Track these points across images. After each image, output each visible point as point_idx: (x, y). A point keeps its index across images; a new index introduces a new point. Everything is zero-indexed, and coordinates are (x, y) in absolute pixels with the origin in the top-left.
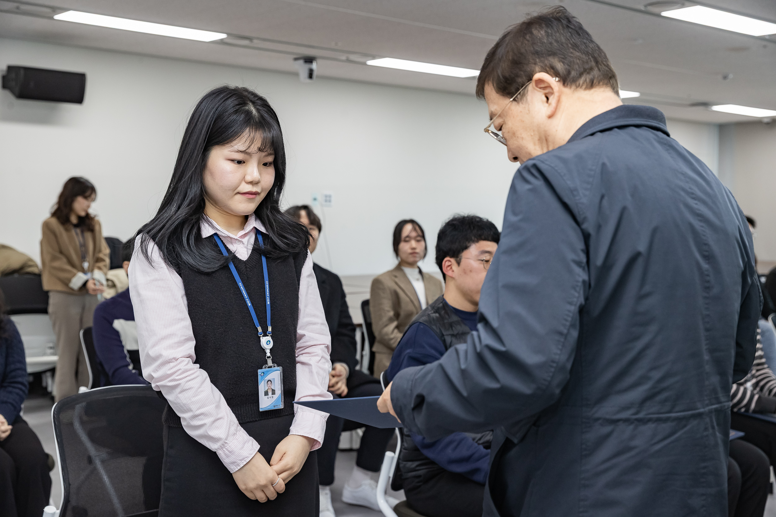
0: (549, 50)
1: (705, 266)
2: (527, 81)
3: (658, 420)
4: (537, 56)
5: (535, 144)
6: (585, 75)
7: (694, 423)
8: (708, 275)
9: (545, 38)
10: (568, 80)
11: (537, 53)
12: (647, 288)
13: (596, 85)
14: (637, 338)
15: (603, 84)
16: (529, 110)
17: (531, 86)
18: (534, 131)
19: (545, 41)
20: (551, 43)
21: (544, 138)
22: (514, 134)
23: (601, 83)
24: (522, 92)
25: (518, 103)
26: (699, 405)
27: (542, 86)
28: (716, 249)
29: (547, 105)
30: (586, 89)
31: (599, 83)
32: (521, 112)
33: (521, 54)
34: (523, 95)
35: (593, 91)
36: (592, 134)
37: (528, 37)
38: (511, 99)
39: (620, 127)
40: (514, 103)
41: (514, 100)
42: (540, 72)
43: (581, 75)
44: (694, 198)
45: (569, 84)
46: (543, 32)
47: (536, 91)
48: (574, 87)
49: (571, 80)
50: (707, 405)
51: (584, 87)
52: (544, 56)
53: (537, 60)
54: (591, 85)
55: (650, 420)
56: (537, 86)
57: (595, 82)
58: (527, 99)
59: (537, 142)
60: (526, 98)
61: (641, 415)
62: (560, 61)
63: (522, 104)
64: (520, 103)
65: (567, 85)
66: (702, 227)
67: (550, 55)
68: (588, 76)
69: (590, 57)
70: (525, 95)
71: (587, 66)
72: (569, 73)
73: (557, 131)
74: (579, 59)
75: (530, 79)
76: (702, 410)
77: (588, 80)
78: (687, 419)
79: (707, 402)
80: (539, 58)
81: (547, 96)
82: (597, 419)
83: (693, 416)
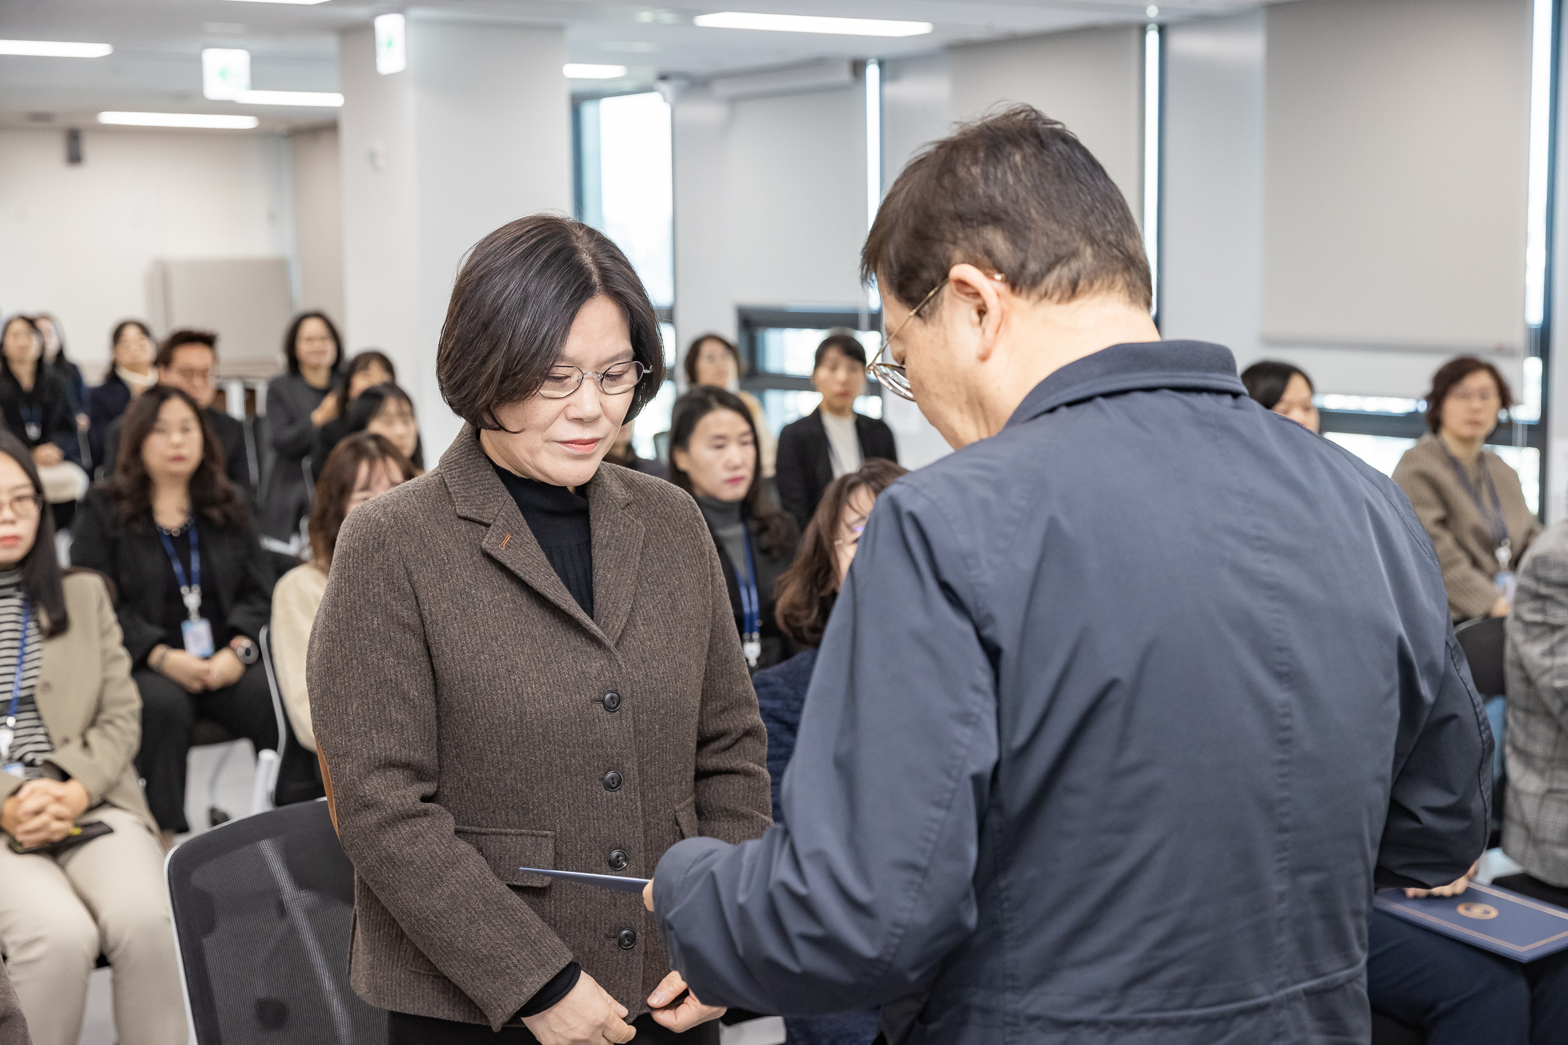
0: (986, 210)
2: (940, 279)
3: (1164, 1023)
4: (959, 223)
5: (961, 411)
6: (1058, 268)
7: (1245, 1025)
8: (1285, 715)
9: (981, 182)
10: (1021, 281)
11: (960, 218)
12: (1132, 755)
13: (1085, 293)
14: (1110, 857)
15: (1099, 290)
16: (946, 340)
17: (948, 290)
18: (956, 384)
19: (981, 191)
20: (991, 199)
21: (977, 403)
22: (921, 383)
23: (1097, 285)
24: (932, 301)
25: (925, 322)
26: (1258, 988)
27: (969, 290)
28: (1308, 658)
29: (979, 330)
30: (1059, 301)
31: (1091, 284)
32: (931, 341)
33: (930, 218)
34: (934, 309)
35: (1075, 304)
36: (1052, 410)
37: (948, 182)
38: (912, 313)
40: (918, 321)
41: (918, 314)
42: (963, 263)
43: (1050, 268)
44: (1262, 549)
45: (1024, 291)
46: (976, 170)
47: (959, 301)
48: (1034, 297)
49: (1029, 282)
50: (1281, 986)
51: (1056, 297)
52: (975, 223)
53: (961, 235)
54: (1073, 290)
55: (1142, 1024)
56: (958, 290)
57: (1082, 283)
58: (941, 317)
59: (964, 407)
60: (940, 314)
61: (1122, 1014)
62: (1005, 239)
63: (933, 325)
64: (929, 326)
65: (1021, 292)
66: (1276, 611)
67: (985, 223)
68: (1066, 270)
69: (1074, 229)
70: (938, 308)
71: (1063, 250)
72: (1023, 266)
73: (999, 389)
74: (1047, 235)
75: (945, 276)
76: (1266, 998)
77: (1065, 282)
78: (1228, 1018)
79: (1282, 979)
80: (964, 228)
81: (982, 312)
82: (1033, 1019)
83: (1244, 1012)
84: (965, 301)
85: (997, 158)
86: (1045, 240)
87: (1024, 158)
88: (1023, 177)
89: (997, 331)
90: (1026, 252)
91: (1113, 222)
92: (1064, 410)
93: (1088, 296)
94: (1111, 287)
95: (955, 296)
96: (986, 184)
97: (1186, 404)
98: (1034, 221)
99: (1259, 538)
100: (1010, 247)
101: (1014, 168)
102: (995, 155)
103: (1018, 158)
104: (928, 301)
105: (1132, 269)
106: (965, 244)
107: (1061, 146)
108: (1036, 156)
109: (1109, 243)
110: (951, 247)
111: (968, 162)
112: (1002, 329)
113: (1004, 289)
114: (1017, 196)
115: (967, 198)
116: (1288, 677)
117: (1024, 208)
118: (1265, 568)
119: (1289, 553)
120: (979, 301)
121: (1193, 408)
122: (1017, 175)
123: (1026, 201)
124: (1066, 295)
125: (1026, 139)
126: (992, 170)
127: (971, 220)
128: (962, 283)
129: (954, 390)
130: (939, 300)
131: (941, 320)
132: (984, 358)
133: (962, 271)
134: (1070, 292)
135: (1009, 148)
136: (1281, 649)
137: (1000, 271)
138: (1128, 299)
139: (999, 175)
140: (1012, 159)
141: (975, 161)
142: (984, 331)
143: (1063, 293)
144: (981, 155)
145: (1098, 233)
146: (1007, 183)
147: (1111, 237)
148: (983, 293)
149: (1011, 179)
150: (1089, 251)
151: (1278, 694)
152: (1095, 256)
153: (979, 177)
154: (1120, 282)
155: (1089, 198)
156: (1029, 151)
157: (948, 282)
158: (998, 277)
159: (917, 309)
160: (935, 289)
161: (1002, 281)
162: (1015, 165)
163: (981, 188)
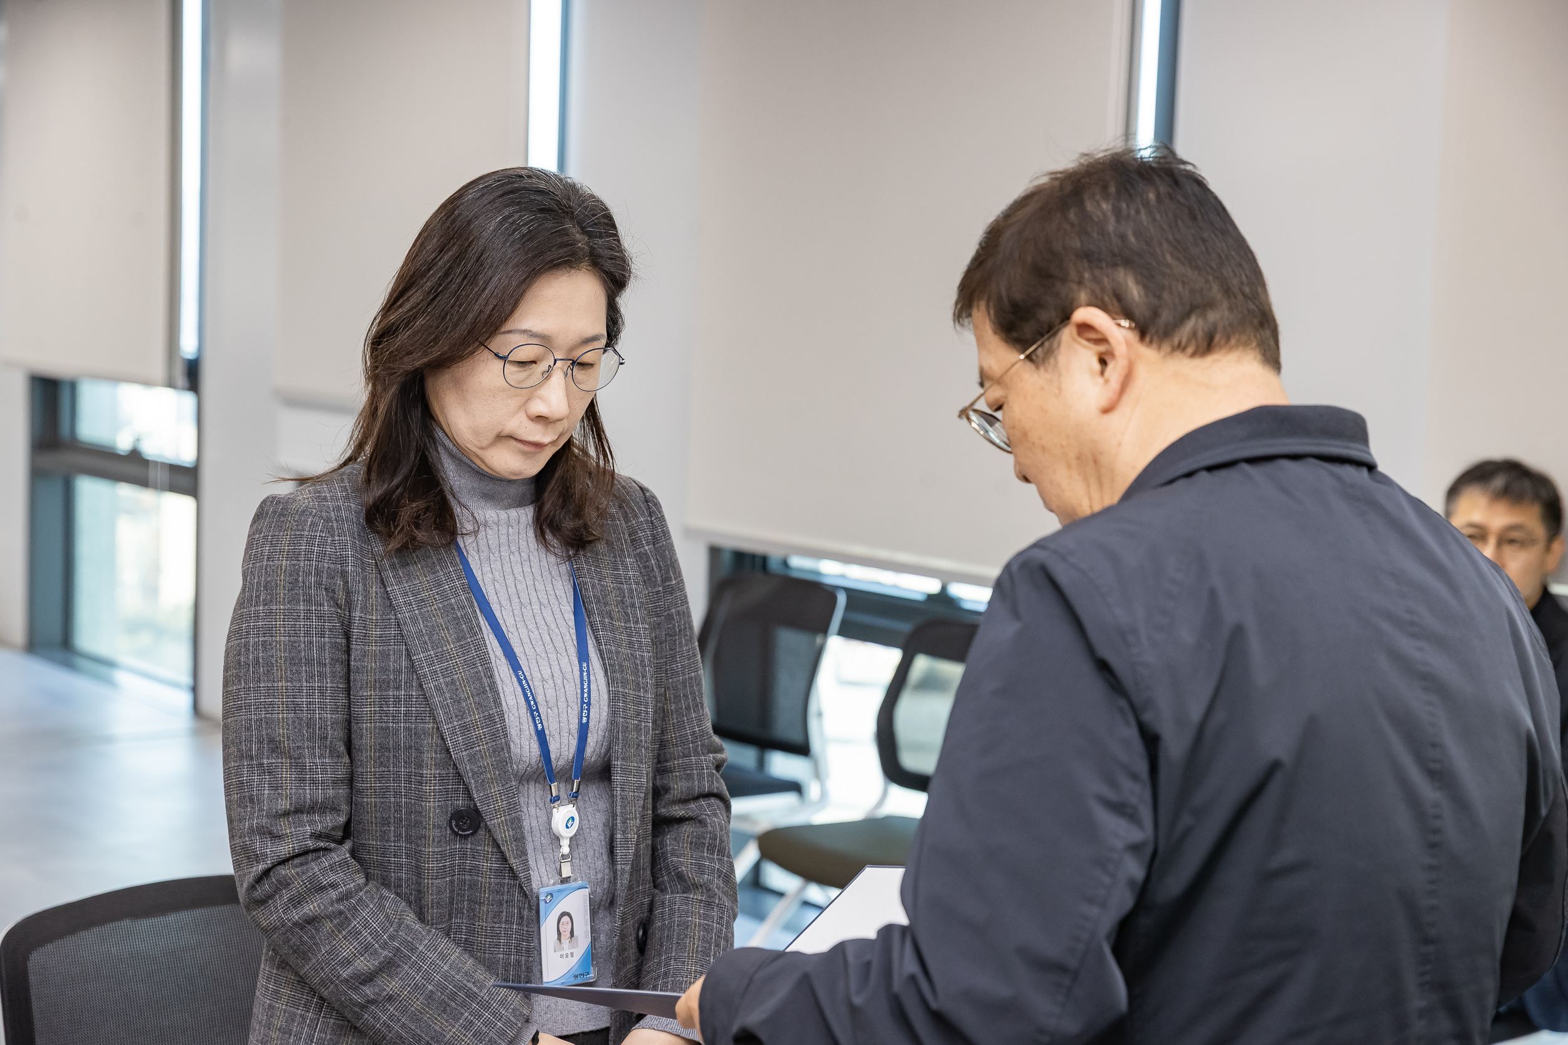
84: (1085, 347)
85: (1130, 195)
86: (1180, 288)
87: (1158, 196)
88: (1158, 217)
89: (1122, 384)
90: (1159, 298)
92: (1204, 474)
93: (1224, 351)
94: (1246, 345)
95: (1075, 340)
96: (1118, 223)
97: (1333, 474)
98: (1169, 266)
99: (1412, 624)
100: (1142, 293)
101: (1147, 206)
102: (1127, 190)
103: (1152, 196)
104: (1042, 345)
105: (1266, 325)
106: (1091, 285)
107: (1196, 188)
108: (1170, 196)
109: (1245, 295)
110: (1075, 287)
111: (1098, 197)
112: (1128, 381)
113: (1133, 337)
114: (1153, 239)
115: (1095, 235)
116: (1441, 775)
117: (1158, 250)
118: (1417, 655)
119: (1440, 642)
120: (1102, 348)
121: (1339, 479)
122: (1151, 214)
123: (1161, 244)
124: (1201, 349)
125: (1160, 177)
126: (1124, 207)
127: (1100, 260)
128: (1085, 328)
129: (1064, 443)
130: (1055, 344)
131: (1056, 365)
132: (1107, 410)
133: (1085, 314)
134: (1205, 344)
135: (1141, 186)
136: (1434, 745)
137: (1128, 315)
138: (1261, 359)
139: (1132, 212)
140: (1145, 196)
141: (1106, 196)
142: (1107, 381)
143: (1197, 347)
144: (1112, 190)
145: (1235, 282)
146: (1140, 221)
147: (1247, 290)
148: (1111, 340)
149: (1143, 216)
150: (1225, 304)
151: (1428, 792)
152: (1231, 309)
153: (1109, 214)
154: (1254, 341)
155: (1224, 245)
156: (1163, 189)
157: (1066, 325)
158: (1125, 323)
159: (1028, 352)
160: (1052, 332)
161: (1130, 328)
162: (1148, 203)
163: (1111, 226)
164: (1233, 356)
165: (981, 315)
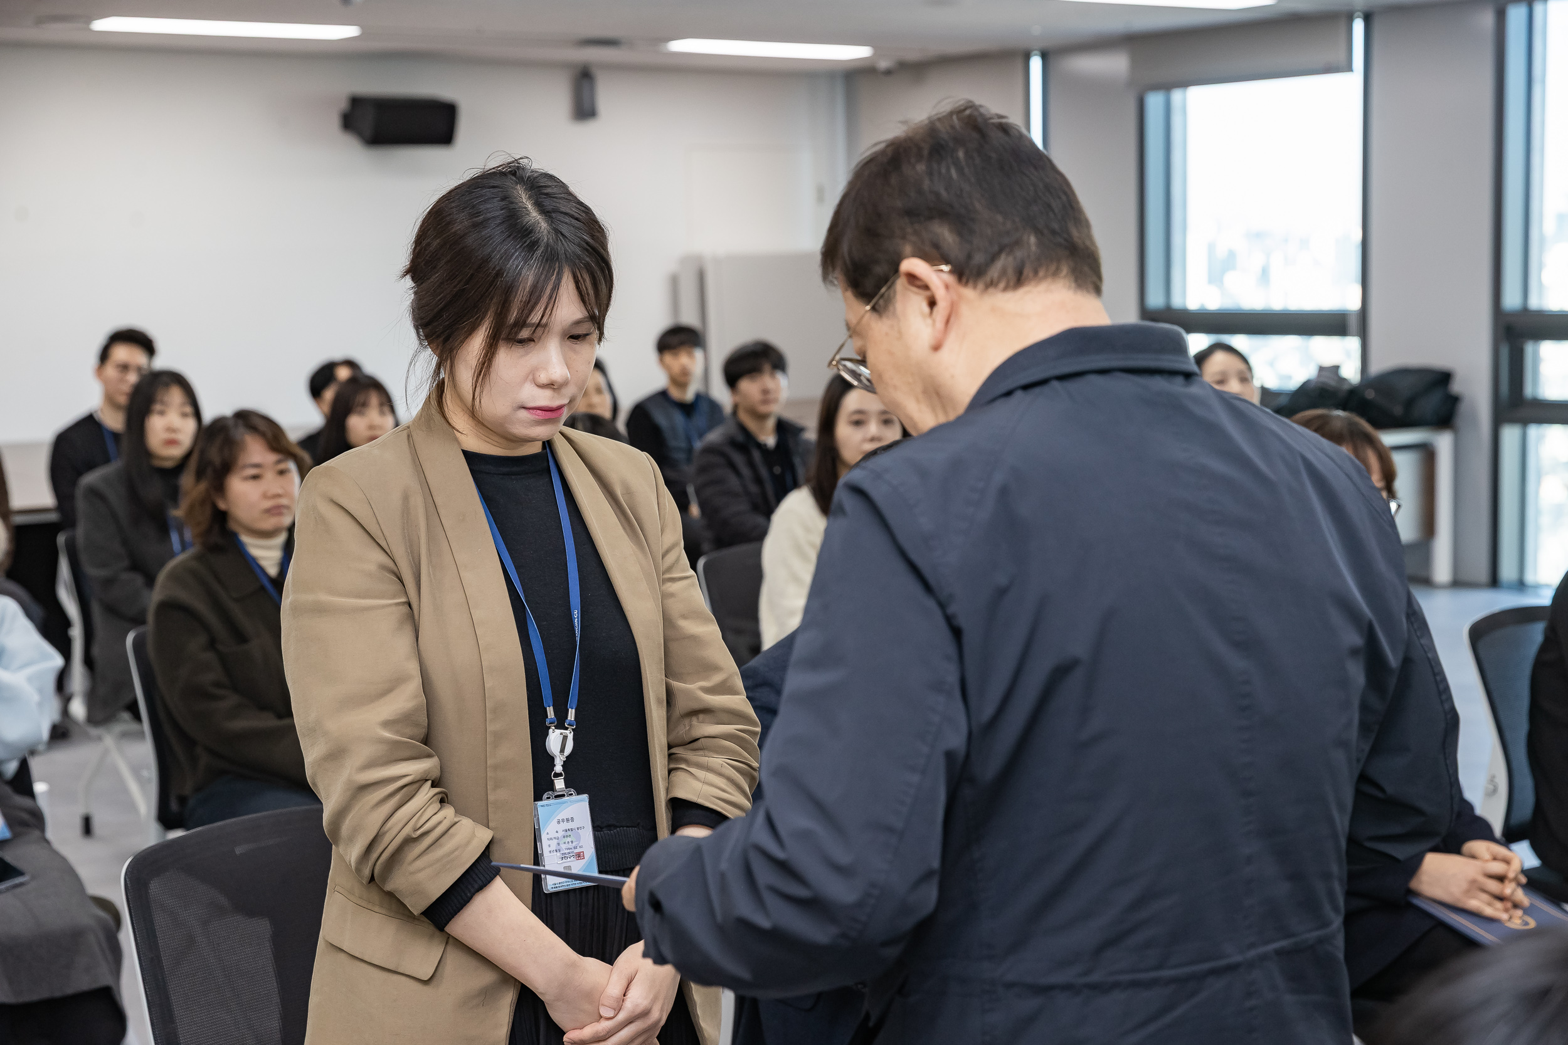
0: (932, 205)
1: (1237, 662)
2: (891, 272)
3: (1135, 985)
4: (907, 219)
5: (918, 401)
6: (1003, 256)
7: (1216, 985)
8: (1245, 683)
9: (926, 179)
10: (968, 271)
11: (908, 213)
12: (1095, 725)
13: (1030, 279)
14: (1078, 826)
15: (1045, 277)
16: (900, 332)
17: (901, 283)
18: (912, 375)
19: (926, 188)
20: (937, 195)
21: (934, 393)
22: (880, 376)
23: (1041, 273)
24: (886, 296)
25: (881, 316)
26: (1227, 948)
27: (919, 283)
28: (1264, 627)
29: (929, 321)
30: (1005, 289)
31: (1036, 272)
32: (887, 334)
33: (879, 215)
34: (889, 301)
35: (1021, 291)
36: (1009, 394)
37: (894, 180)
38: (868, 308)
39: (1062, 378)
40: (875, 316)
41: (874, 309)
42: (914, 256)
43: (994, 258)
44: (1217, 523)
45: (971, 281)
46: (921, 167)
47: (910, 295)
48: (981, 286)
49: (975, 272)
50: (1252, 946)
52: (922, 218)
53: (909, 230)
54: (1018, 279)
55: (1116, 985)
56: (909, 283)
57: (1025, 272)
58: (895, 309)
59: (920, 396)
60: (894, 307)
61: (1095, 978)
62: (952, 232)
63: (887, 318)
64: (885, 319)
65: (967, 282)
66: (1232, 582)
67: (930, 218)
68: (1010, 259)
69: (1017, 219)
71: (1006, 240)
72: (969, 257)
73: (953, 377)
74: (991, 225)
75: (896, 270)
76: (1237, 958)
77: (1010, 271)
78: (1200, 978)
79: (1251, 940)
80: (912, 223)
81: (932, 303)
82: (1010, 986)
83: (1215, 972)
84: (916, 293)
85: (941, 155)
86: (989, 231)
87: (966, 153)
88: (966, 170)
89: (947, 322)
90: (972, 243)
91: (1056, 210)
92: (1020, 393)
93: (1033, 283)
94: (1055, 274)
95: (906, 289)
96: (931, 180)
98: (978, 213)
100: (957, 239)
101: (957, 164)
102: (938, 152)
103: (961, 154)
104: (882, 296)
106: (913, 238)
108: (977, 151)
109: (1054, 232)
110: (900, 241)
111: (912, 160)
112: (952, 320)
113: (951, 279)
114: (961, 190)
115: (913, 195)
116: (1246, 645)
117: (968, 201)
118: (1219, 540)
119: (1243, 526)
120: (928, 293)
121: (1146, 388)
122: (960, 170)
123: (970, 194)
124: (1012, 284)
126: (935, 166)
127: (919, 215)
128: (912, 278)
129: (910, 380)
130: (892, 295)
131: (894, 313)
132: (936, 348)
133: (913, 265)
134: (1016, 278)
135: (951, 146)
136: (1237, 619)
137: (947, 262)
138: (1073, 285)
139: (943, 171)
140: (955, 156)
141: (920, 160)
142: (934, 321)
143: (1008, 282)
144: (926, 151)
145: (1041, 221)
146: (951, 177)
147: (1056, 226)
148: (931, 285)
149: (954, 173)
150: (1033, 239)
152: (1040, 244)
153: (924, 174)
154: (1065, 270)
156: (971, 145)
157: (899, 277)
158: (945, 268)
159: (872, 304)
160: (889, 283)
161: (951, 272)
162: (958, 159)
163: (926, 184)
164: (1043, 286)
165: (838, 275)
